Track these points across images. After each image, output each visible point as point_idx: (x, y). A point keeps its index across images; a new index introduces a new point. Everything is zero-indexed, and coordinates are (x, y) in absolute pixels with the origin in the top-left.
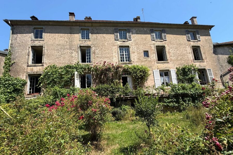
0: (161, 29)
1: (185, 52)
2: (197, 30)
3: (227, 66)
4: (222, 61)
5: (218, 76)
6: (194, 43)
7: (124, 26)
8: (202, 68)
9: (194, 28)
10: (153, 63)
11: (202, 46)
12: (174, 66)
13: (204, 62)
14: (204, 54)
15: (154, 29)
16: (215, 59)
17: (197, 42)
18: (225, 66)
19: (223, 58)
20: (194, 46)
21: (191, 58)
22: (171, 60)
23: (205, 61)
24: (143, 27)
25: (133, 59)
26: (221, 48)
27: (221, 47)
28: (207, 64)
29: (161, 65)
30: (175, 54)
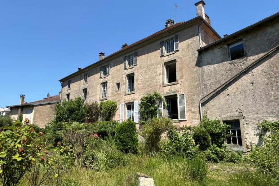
0: (133, 53)
1: (155, 74)
2: (175, 35)
3: (213, 84)
4: (207, 77)
5: (195, 105)
6: (169, 57)
7: (106, 62)
8: (173, 94)
9: (171, 33)
10: (122, 96)
11: (179, 58)
12: (139, 96)
13: (178, 84)
14: (180, 70)
15: (127, 55)
16: (196, 75)
17: (173, 54)
18: (210, 85)
19: (209, 71)
20: (168, 62)
21: (160, 82)
22: (138, 89)
23: (179, 82)
24: (118, 57)
25: (108, 94)
26: (209, 53)
27: (209, 51)
28: (182, 86)
29: (128, 97)
30: (142, 80)
